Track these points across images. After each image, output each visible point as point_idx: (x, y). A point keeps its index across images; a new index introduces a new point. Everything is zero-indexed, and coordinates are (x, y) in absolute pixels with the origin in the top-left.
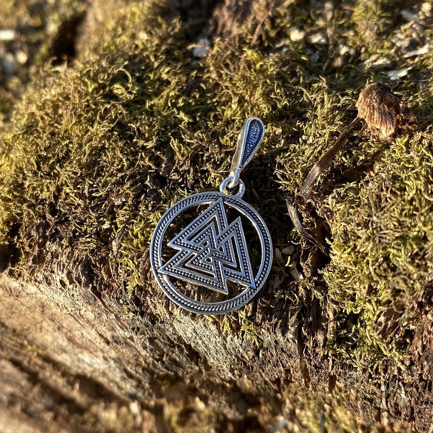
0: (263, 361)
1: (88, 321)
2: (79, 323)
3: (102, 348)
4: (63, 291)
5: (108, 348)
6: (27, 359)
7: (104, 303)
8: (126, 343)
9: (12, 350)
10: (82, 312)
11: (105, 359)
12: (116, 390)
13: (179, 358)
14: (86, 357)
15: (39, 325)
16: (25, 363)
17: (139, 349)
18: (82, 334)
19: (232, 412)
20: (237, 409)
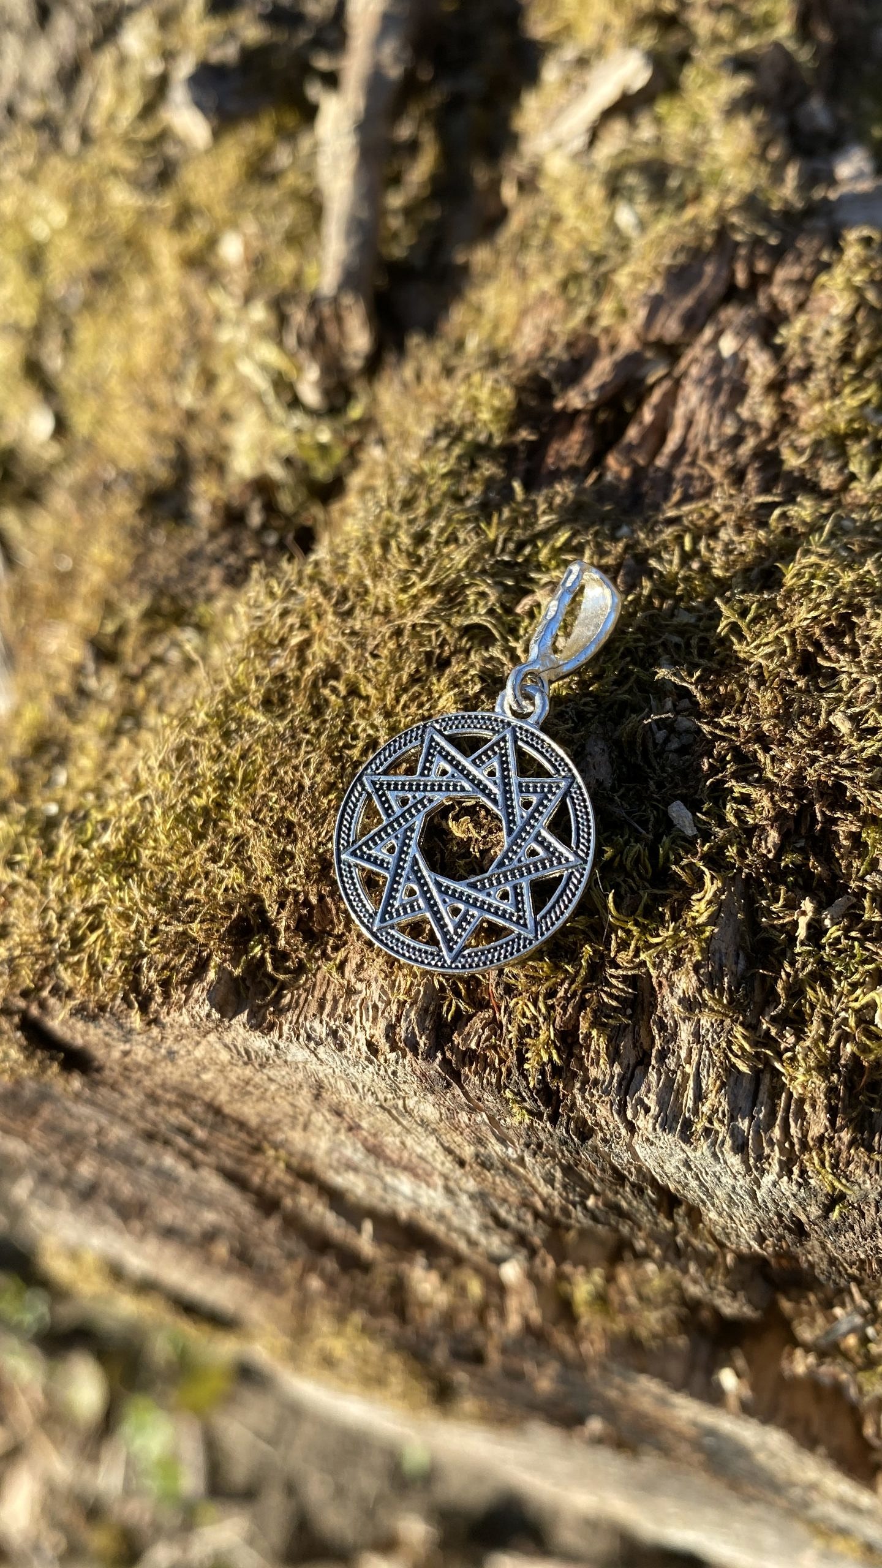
0: (836, 1226)
1: (424, 1123)
2: (399, 1123)
3: (445, 1171)
4: (371, 1062)
5: (459, 1172)
6: (260, 1171)
7: (466, 1094)
8: (507, 1170)
9: (228, 1154)
10: (411, 1103)
11: (449, 1191)
12: (462, 1246)
13: (630, 1203)
14: (405, 1184)
15: (301, 1119)
16: (256, 1180)
17: (534, 1182)
18: (403, 1143)
19: (736, 1305)
20: (750, 1301)
